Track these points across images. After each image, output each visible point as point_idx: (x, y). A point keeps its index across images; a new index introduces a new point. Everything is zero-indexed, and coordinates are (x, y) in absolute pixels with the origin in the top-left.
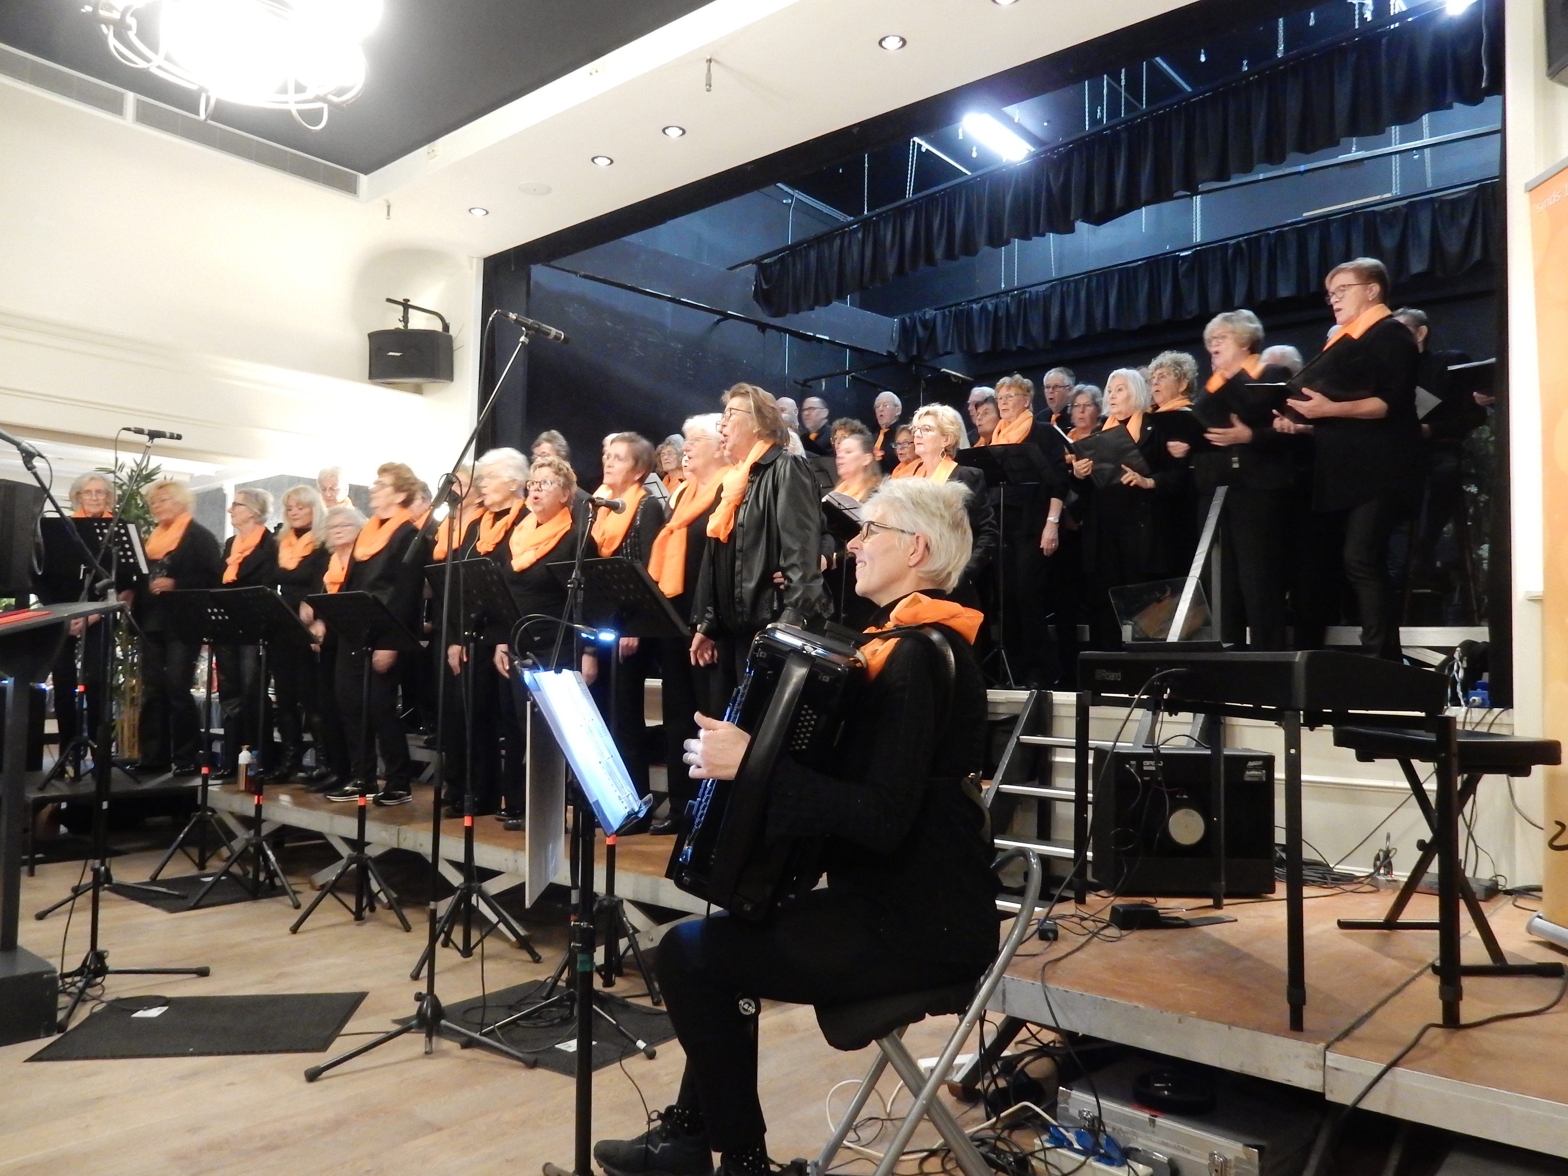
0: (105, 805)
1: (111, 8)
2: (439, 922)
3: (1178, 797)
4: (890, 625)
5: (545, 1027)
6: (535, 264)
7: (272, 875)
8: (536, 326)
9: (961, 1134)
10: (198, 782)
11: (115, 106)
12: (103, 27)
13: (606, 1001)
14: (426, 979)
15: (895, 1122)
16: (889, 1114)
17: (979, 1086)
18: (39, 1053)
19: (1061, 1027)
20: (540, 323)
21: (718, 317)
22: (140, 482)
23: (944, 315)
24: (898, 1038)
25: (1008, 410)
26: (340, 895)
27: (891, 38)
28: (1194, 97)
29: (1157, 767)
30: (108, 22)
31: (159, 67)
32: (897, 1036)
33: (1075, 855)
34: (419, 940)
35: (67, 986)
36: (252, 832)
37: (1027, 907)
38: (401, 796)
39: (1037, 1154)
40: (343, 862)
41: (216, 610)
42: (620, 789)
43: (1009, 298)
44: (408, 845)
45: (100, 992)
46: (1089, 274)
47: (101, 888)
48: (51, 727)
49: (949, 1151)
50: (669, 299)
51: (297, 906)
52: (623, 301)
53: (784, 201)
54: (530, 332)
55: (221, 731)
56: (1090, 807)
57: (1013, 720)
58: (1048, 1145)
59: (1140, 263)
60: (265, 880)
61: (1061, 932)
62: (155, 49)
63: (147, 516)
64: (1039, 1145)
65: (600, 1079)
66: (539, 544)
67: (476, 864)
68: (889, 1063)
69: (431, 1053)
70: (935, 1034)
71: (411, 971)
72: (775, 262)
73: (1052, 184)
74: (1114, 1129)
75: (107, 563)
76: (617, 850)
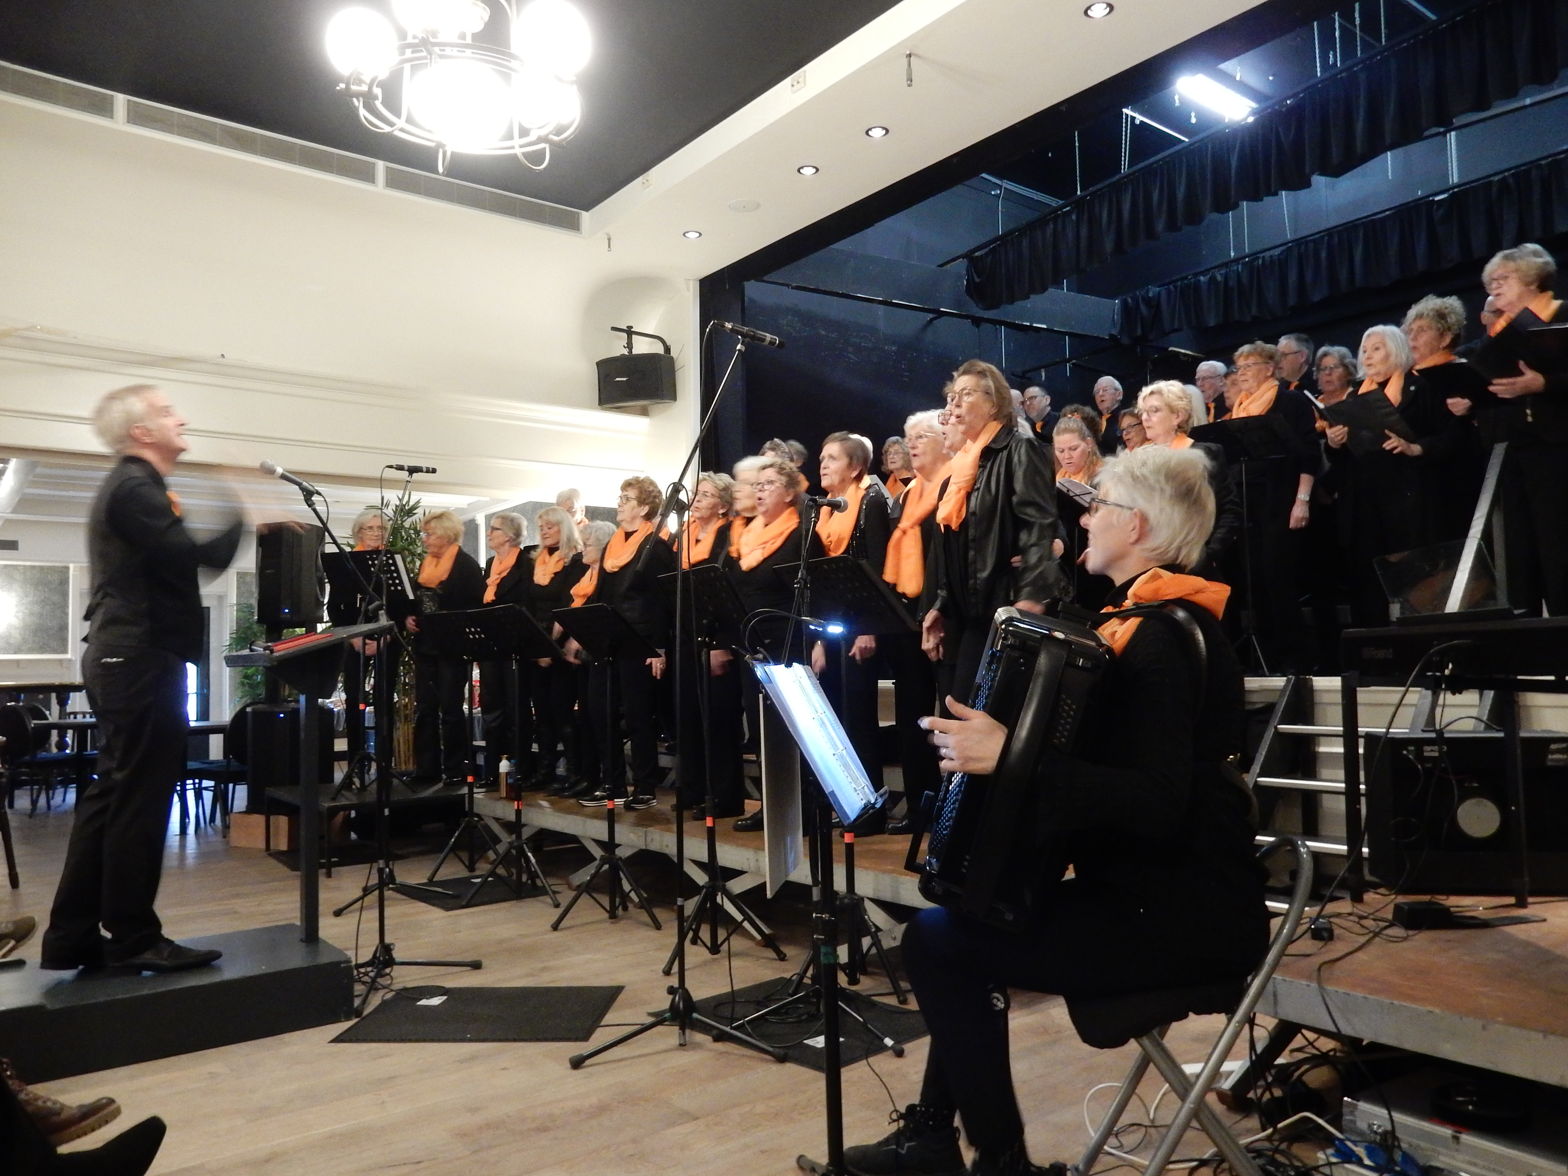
0: (387, 812)
1: (360, 82)
2: (687, 921)
3: (1466, 785)
4: (1128, 603)
5: (793, 1023)
6: (748, 280)
7: (533, 876)
8: (752, 333)
9: (1236, 1144)
10: (465, 790)
11: (367, 175)
12: (355, 100)
13: (853, 999)
14: (677, 975)
15: (1160, 1129)
16: (1153, 1121)
17: (1251, 1095)
18: (341, 1034)
19: (1343, 1032)
20: (754, 330)
21: (931, 316)
22: (403, 516)
23: (1169, 292)
24: (1160, 1040)
25: (1247, 380)
26: (595, 895)
27: (1097, 5)
28: (1441, 24)
29: (1440, 751)
30: (358, 95)
31: (402, 130)
32: (1158, 1037)
33: (1349, 850)
34: (669, 937)
35: (361, 975)
36: (514, 836)
37: (1296, 906)
38: (649, 800)
39: (1322, 1169)
40: (597, 863)
41: (473, 630)
42: (855, 780)
43: (1240, 266)
44: (654, 847)
45: (389, 982)
46: (1330, 232)
47: (385, 888)
48: (341, 745)
49: (1223, 1161)
50: (880, 302)
51: (557, 906)
52: (833, 308)
53: (993, 193)
54: (747, 340)
55: (483, 743)
56: (1363, 800)
57: (1270, 708)
58: (1333, 1160)
59: (1387, 213)
60: (528, 880)
61: (1337, 931)
62: (397, 113)
63: (411, 547)
64: (1323, 1159)
65: (850, 1075)
66: (766, 543)
67: (720, 864)
68: (1152, 1065)
69: (685, 1045)
70: (1200, 1039)
71: (663, 966)
72: (986, 254)
73: (1283, 138)
74: (1411, 1145)
75: (378, 589)
76: (856, 849)
